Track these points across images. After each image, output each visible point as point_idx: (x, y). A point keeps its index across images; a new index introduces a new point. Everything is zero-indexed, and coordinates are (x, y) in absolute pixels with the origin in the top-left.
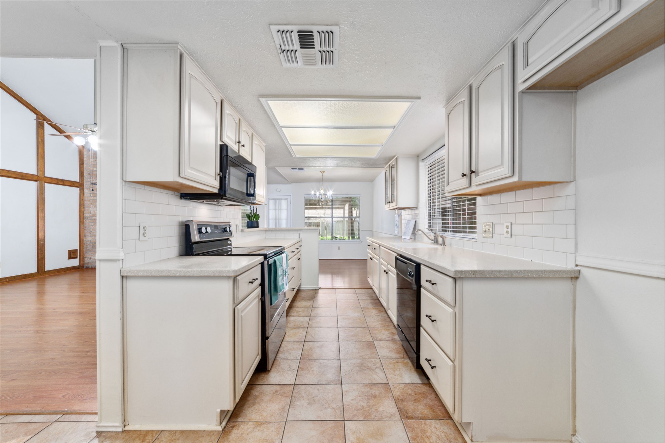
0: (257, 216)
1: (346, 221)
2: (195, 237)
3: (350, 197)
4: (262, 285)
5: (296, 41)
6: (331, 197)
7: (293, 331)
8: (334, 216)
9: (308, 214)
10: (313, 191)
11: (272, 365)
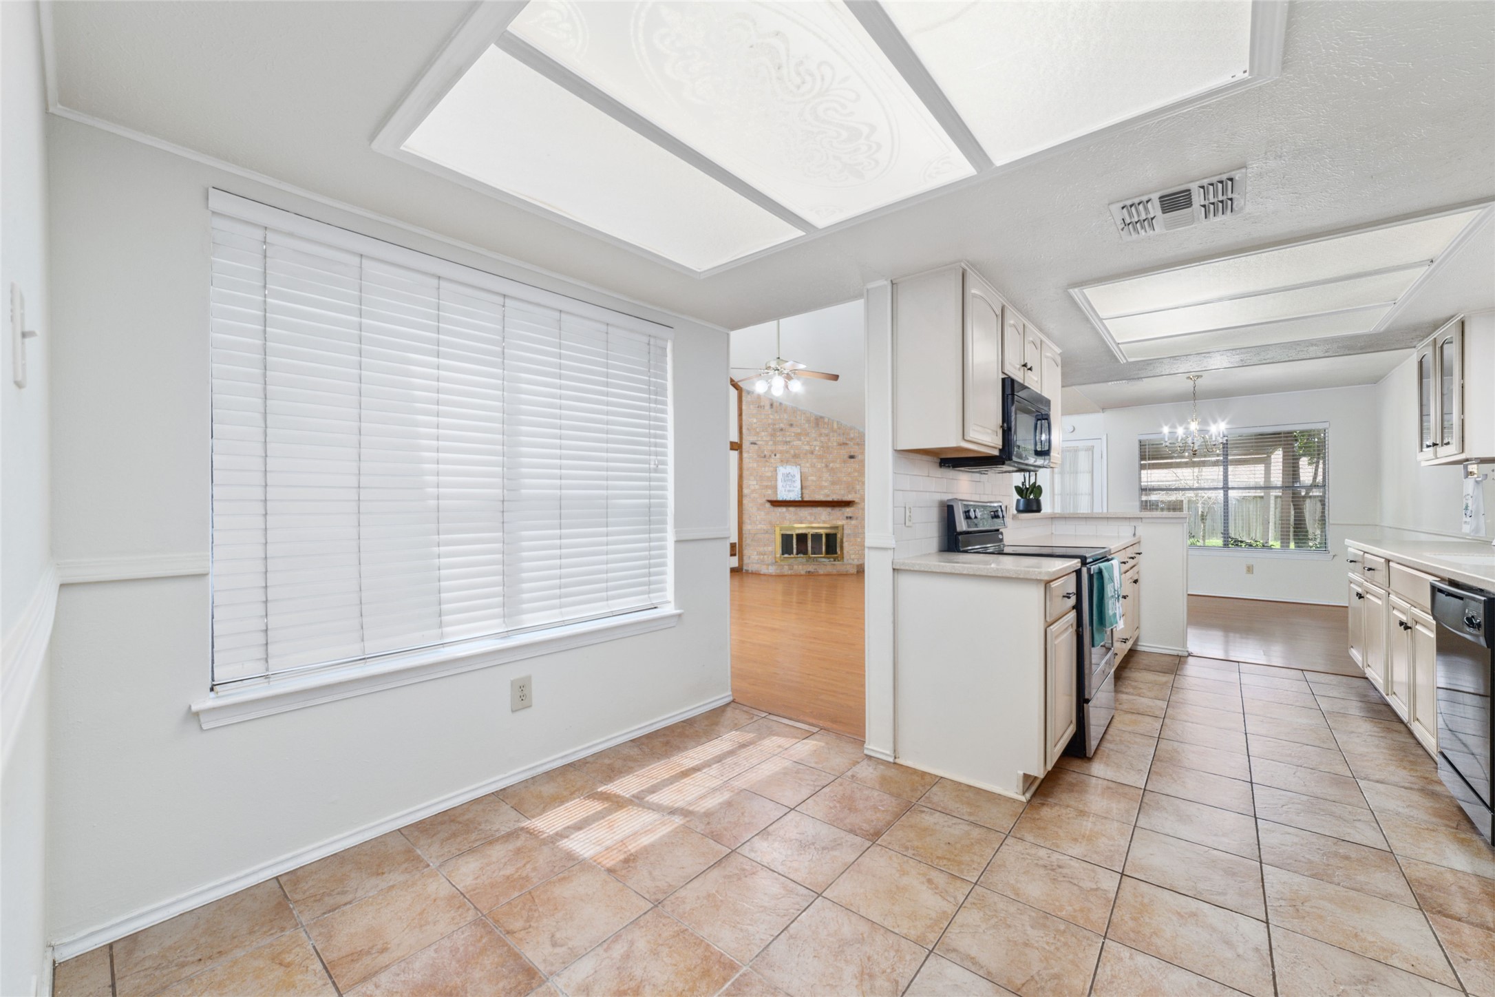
0: (1036, 489)
1: (1276, 497)
2: (962, 525)
3: (1288, 433)
4: (1078, 607)
5: (1155, 209)
6: (1222, 438)
7: (1130, 716)
8: (1230, 485)
9: (1149, 480)
10: (1168, 426)
11: (1095, 753)
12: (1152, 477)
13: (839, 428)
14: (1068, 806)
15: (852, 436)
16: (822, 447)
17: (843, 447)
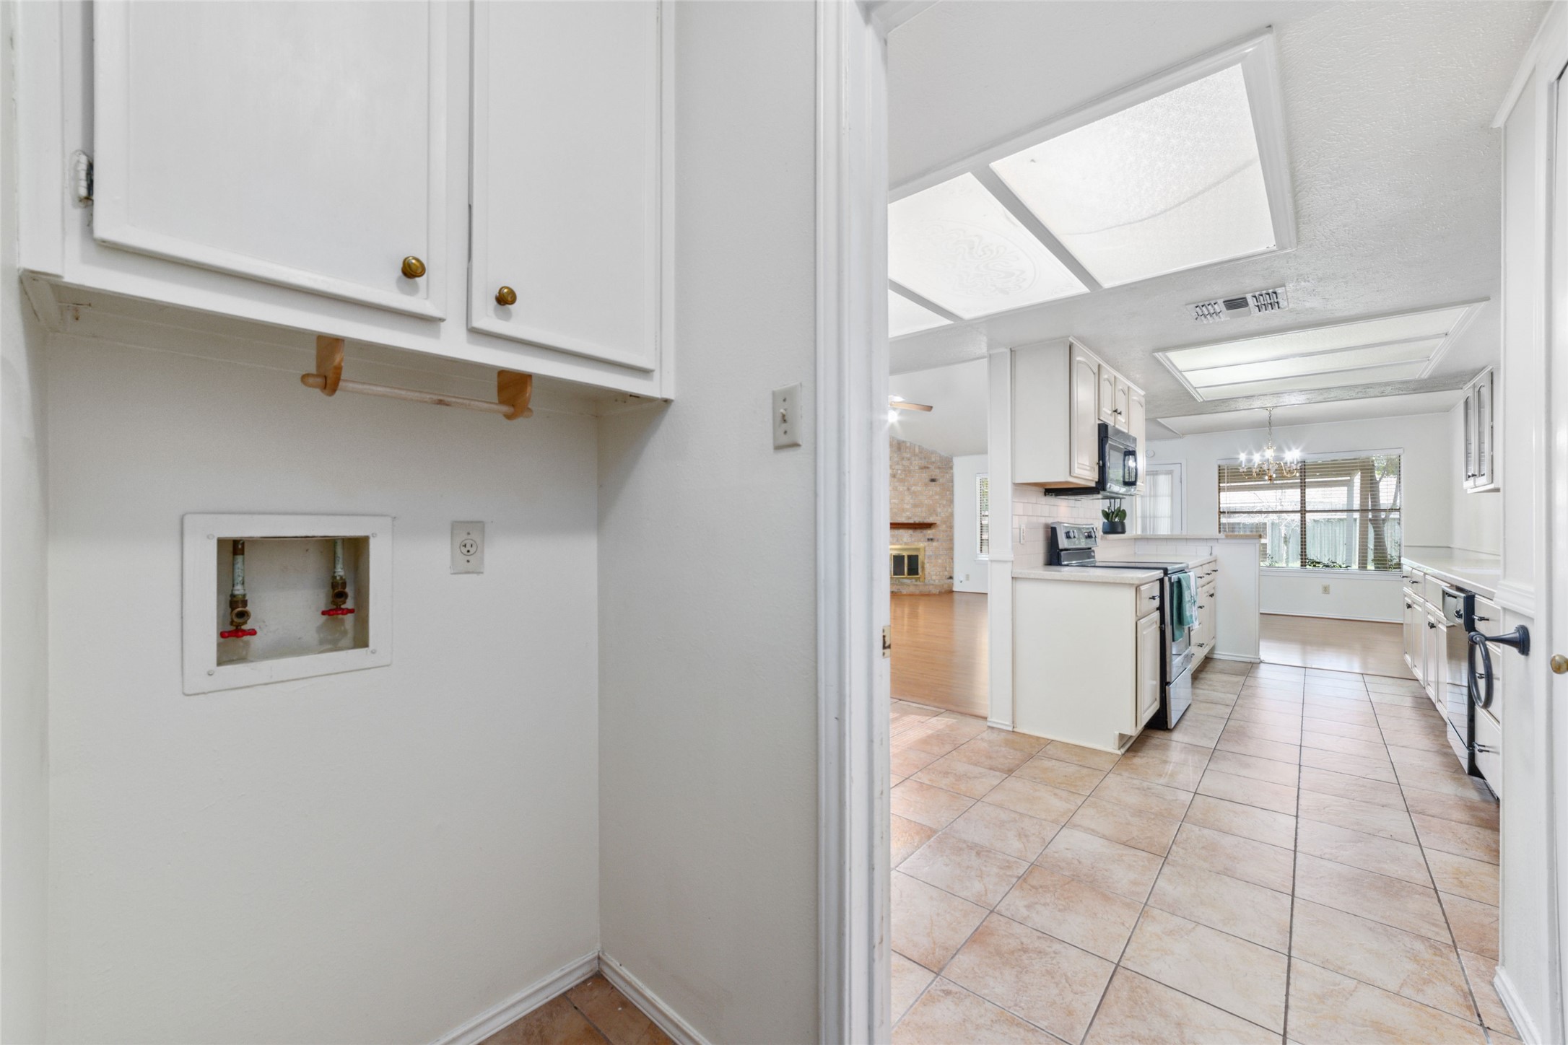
0: (1122, 514)
1: (1356, 520)
2: (1063, 543)
3: (1365, 459)
4: (1161, 609)
5: (1220, 307)
6: (1296, 465)
7: (1205, 704)
8: (1308, 508)
9: (1228, 502)
10: (1246, 453)
11: (1175, 727)
12: (1231, 499)
13: (921, 452)
14: (1153, 758)
15: (933, 459)
16: (905, 471)
17: (924, 470)
